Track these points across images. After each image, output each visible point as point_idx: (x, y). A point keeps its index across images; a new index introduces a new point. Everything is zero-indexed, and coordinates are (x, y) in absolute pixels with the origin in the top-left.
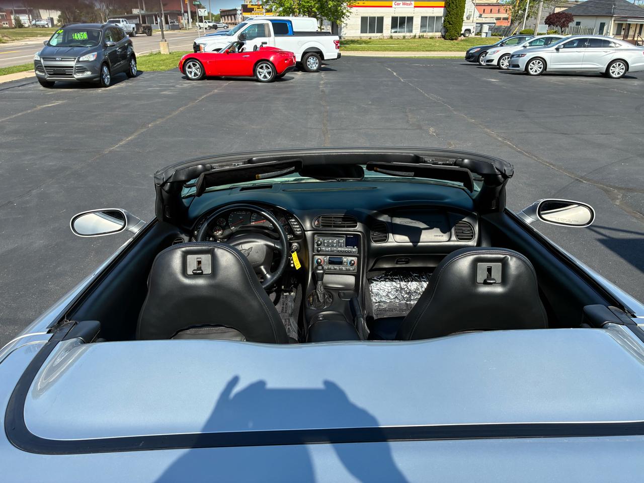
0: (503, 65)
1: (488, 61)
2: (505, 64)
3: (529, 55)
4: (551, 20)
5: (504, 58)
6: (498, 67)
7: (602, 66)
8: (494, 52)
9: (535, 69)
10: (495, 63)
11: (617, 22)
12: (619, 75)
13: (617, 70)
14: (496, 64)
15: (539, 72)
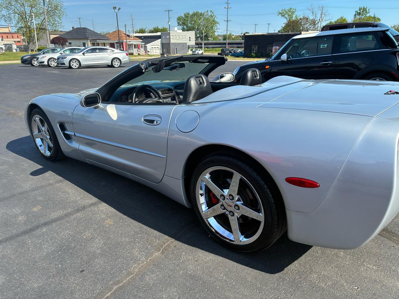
0: (51, 64)
1: (41, 63)
2: (53, 64)
4: (55, 41)
5: (51, 60)
6: (49, 66)
7: (109, 62)
8: (43, 57)
9: (75, 65)
10: (46, 63)
11: (91, 42)
12: (118, 66)
13: (116, 63)
15: (77, 67)
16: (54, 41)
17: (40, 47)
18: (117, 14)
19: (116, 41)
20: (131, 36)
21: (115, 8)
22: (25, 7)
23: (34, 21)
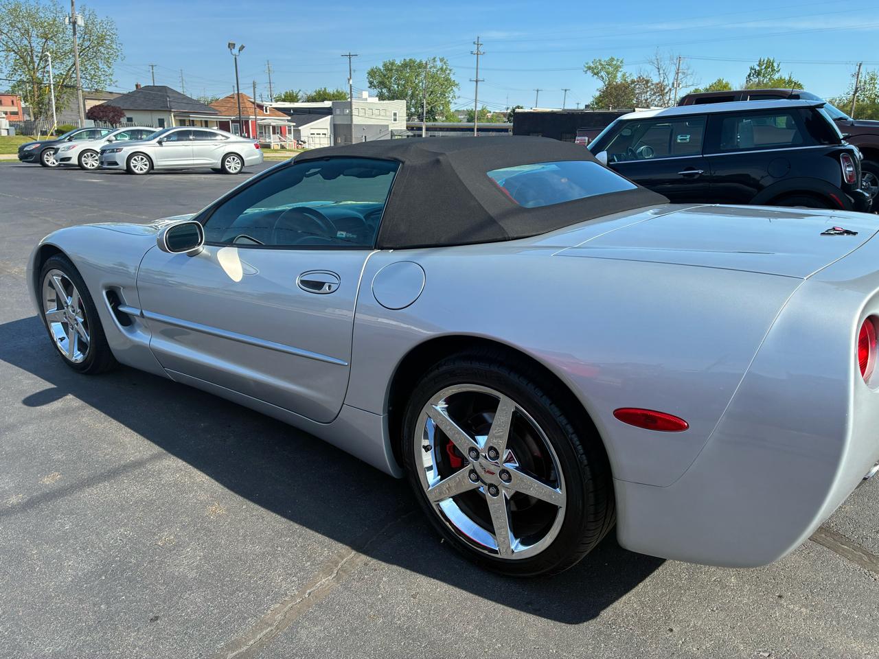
0: (86, 164)
1: (63, 160)
2: (91, 163)
3: (127, 150)
4: (95, 114)
5: (85, 155)
6: (80, 167)
7: (216, 161)
8: (69, 148)
9: (139, 166)
10: (74, 161)
11: (177, 118)
12: (237, 171)
13: (233, 165)
14: (77, 163)
15: (145, 171)
16: (93, 114)
17: (61, 125)
18: (235, 58)
19: (232, 118)
20: (266, 108)
21: (231, 46)
22: (32, 38)
23: (50, 68)
